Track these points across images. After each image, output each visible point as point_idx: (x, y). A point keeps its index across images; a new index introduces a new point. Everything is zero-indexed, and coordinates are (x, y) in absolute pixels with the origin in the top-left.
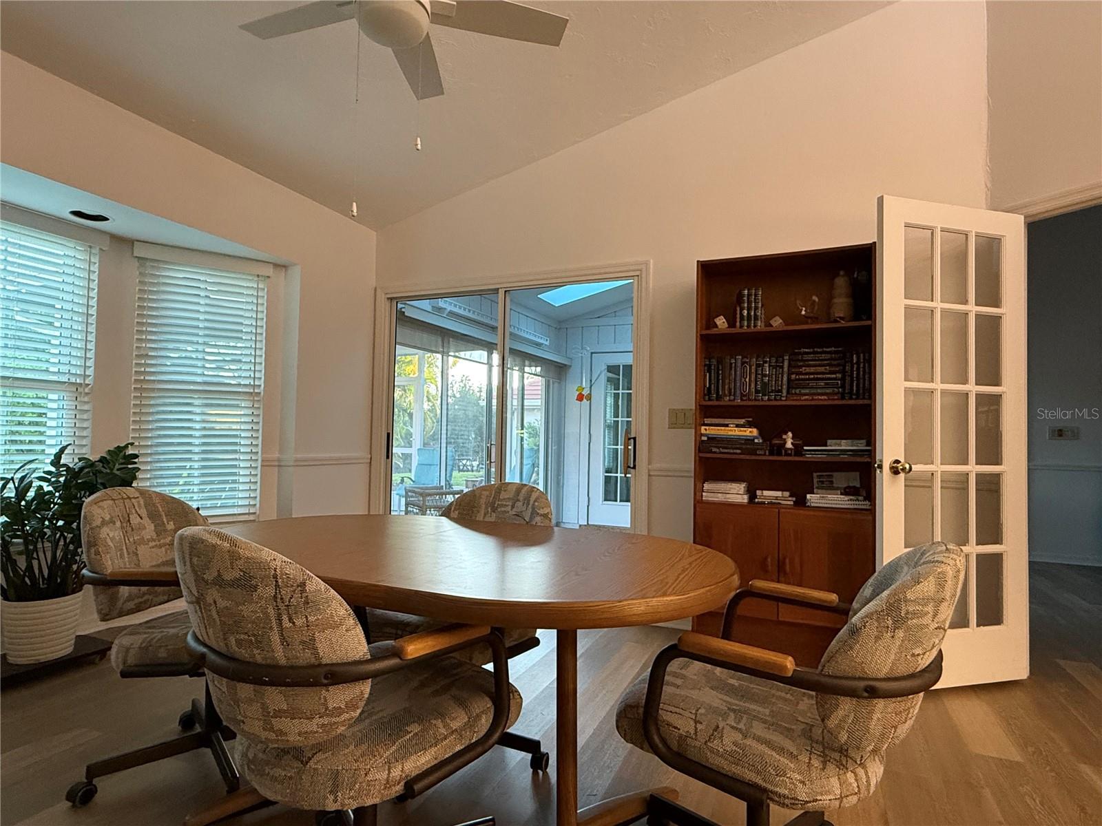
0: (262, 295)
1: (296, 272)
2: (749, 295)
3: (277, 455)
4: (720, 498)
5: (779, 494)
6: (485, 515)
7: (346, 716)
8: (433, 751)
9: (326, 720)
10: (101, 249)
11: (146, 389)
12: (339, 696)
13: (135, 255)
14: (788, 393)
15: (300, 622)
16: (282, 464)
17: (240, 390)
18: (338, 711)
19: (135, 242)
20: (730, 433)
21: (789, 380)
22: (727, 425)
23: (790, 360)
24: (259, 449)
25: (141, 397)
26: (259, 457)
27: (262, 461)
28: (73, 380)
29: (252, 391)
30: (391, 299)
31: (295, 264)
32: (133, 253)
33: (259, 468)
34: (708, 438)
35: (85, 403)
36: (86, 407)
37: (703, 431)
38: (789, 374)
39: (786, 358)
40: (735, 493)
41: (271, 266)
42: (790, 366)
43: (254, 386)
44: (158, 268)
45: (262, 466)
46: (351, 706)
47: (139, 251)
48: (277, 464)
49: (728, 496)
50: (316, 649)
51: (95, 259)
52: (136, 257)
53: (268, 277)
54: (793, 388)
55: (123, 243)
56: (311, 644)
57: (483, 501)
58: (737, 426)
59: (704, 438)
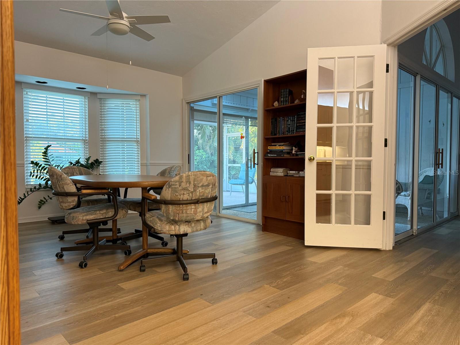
0: (138, 106)
1: (148, 97)
2: (284, 92)
3: (146, 162)
4: (275, 174)
5: (294, 172)
6: (167, 175)
7: (72, 204)
8: (94, 216)
9: (68, 204)
10: (88, 97)
11: (104, 141)
12: (70, 199)
13: (98, 97)
14: (296, 131)
15: (61, 183)
16: (147, 165)
17: (132, 140)
18: (70, 202)
19: (98, 94)
20: (277, 148)
21: (297, 126)
22: (276, 146)
23: (297, 118)
24: (140, 160)
25: (103, 143)
26: (140, 163)
27: (141, 164)
28: (84, 139)
29: (136, 140)
30: (188, 103)
31: (148, 94)
32: (97, 97)
33: (140, 166)
34: (270, 151)
35: (87, 145)
36: (87, 147)
37: (269, 148)
38: (297, 123)
39: (296, 117)
40: (279, 172)
41: (140, 95)
42: (297, 120)
43: (137, 138)
44: (105, 101)
45: (141, 165)
46: (73, 201)
47: (99, 96)
48: (145, 165)
49: (278, 173)
50: (64, 189)
51: (87, 101)
52: (99, 98)
53: (140, 100)
54: (298, 129)
55: (94, 94)
56: (63, 188)
57: (167, 171)
58: (279, 146)
59: (269, 151)
